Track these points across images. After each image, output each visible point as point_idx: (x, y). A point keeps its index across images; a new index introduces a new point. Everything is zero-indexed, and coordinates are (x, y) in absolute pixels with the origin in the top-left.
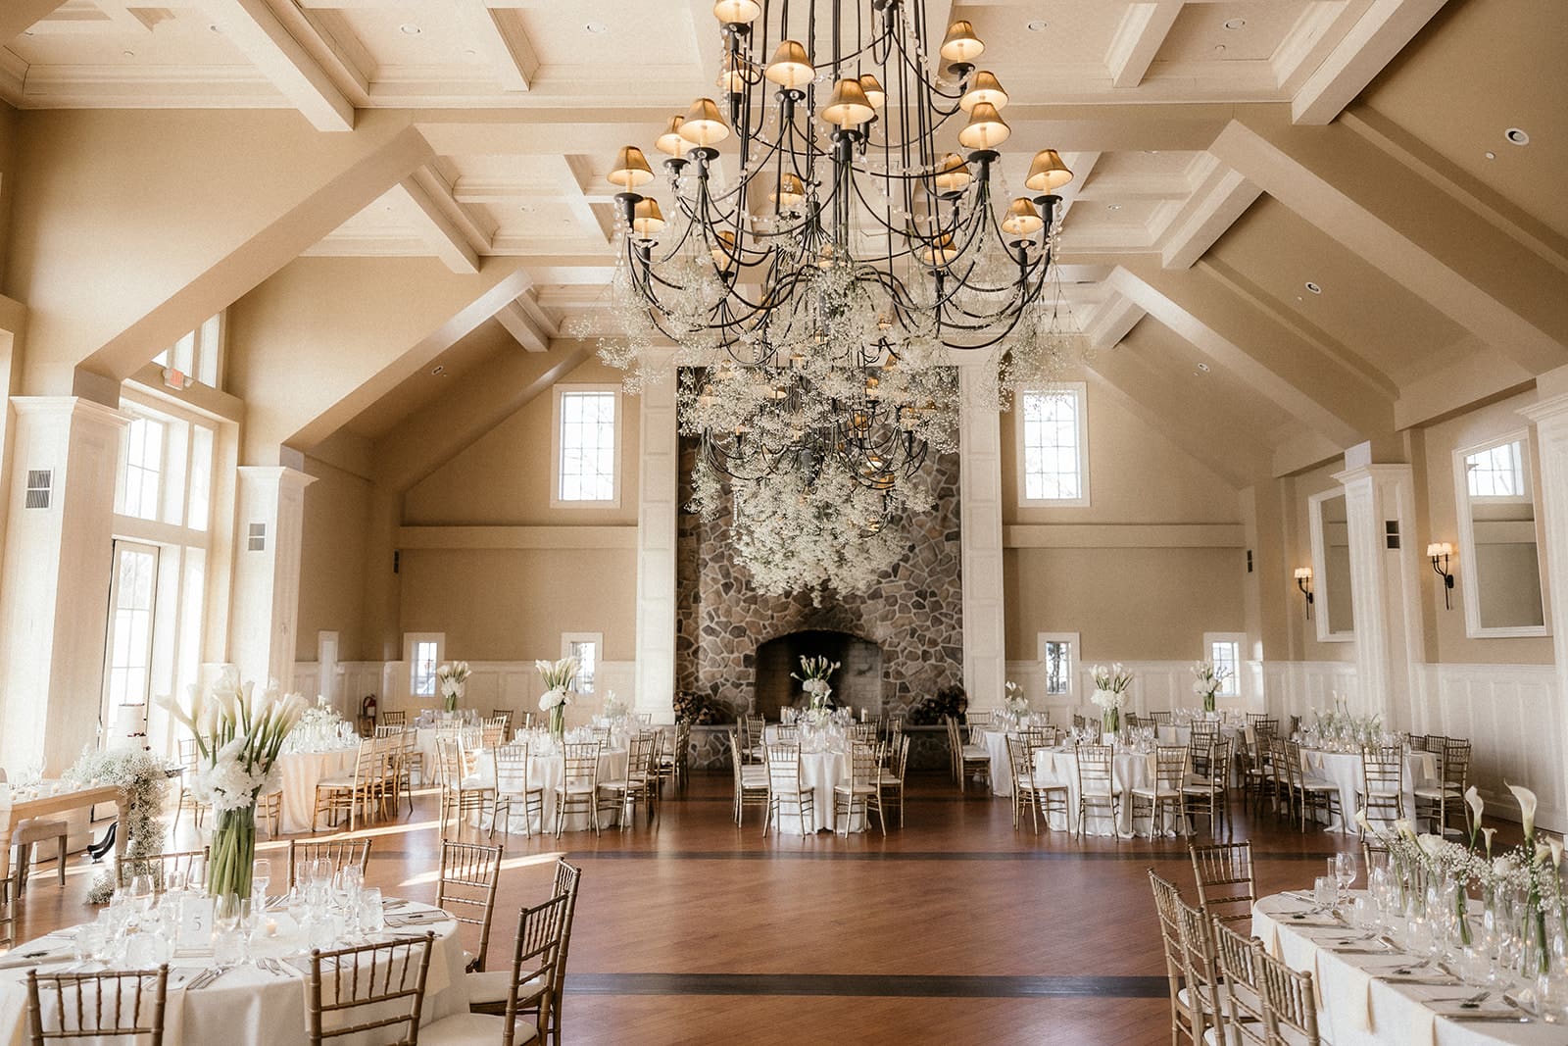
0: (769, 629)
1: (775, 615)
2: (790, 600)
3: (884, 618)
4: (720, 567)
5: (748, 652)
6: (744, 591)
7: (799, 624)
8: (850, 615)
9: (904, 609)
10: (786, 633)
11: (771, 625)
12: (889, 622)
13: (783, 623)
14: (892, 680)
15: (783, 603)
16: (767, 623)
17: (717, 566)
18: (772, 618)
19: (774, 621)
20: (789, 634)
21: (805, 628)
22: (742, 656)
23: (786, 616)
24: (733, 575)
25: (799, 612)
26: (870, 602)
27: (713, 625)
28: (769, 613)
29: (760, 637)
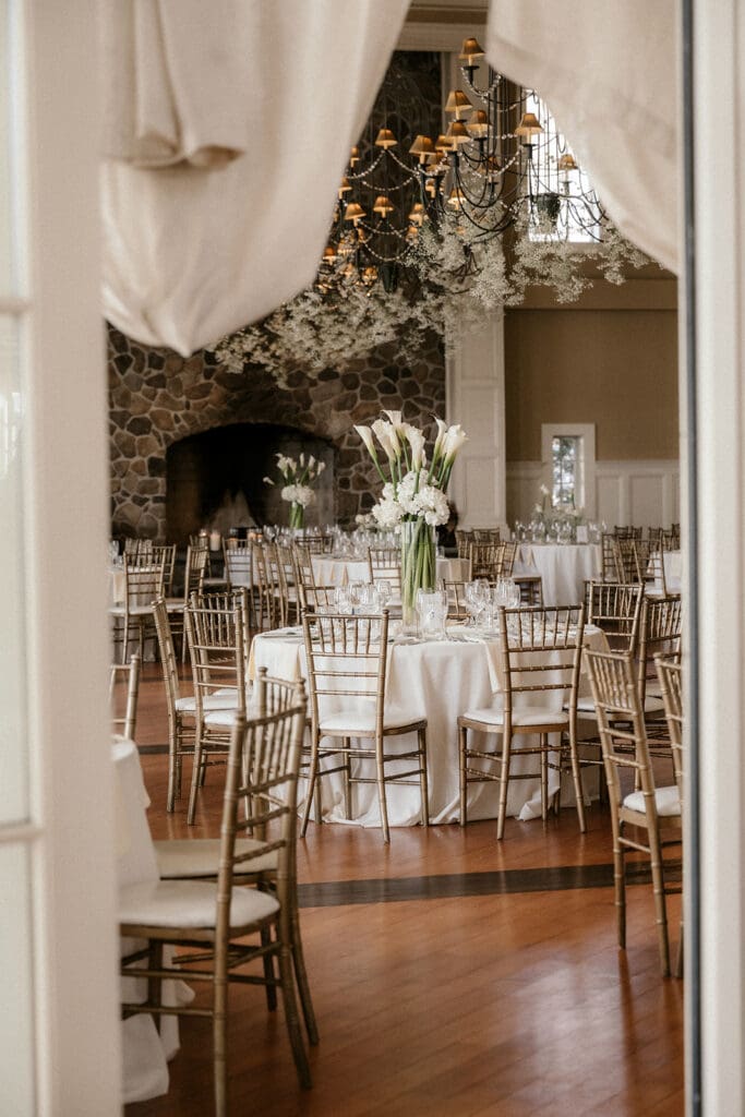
0: (183, 422)
1: (192, 402)
2: (212, 381)
3: (341, 406)
5: (154, 455)
6: (146, 369)
8: (295, 403)
9: (367, 394)
10: (206, 428)
11: (186, 417)
12: (347, 412)
13: (204, 413)
14: (352, 490)
15: (201, 385)
16: (180, 413)
18: (188, 406)
19: (191, 412)
20: (212, 430)
21: (233, 420)
22: (146, 460)
23: (207, 403)
25: (225, 398)
26: (321, 383)
28: (183, 399)
29: (171, 434)
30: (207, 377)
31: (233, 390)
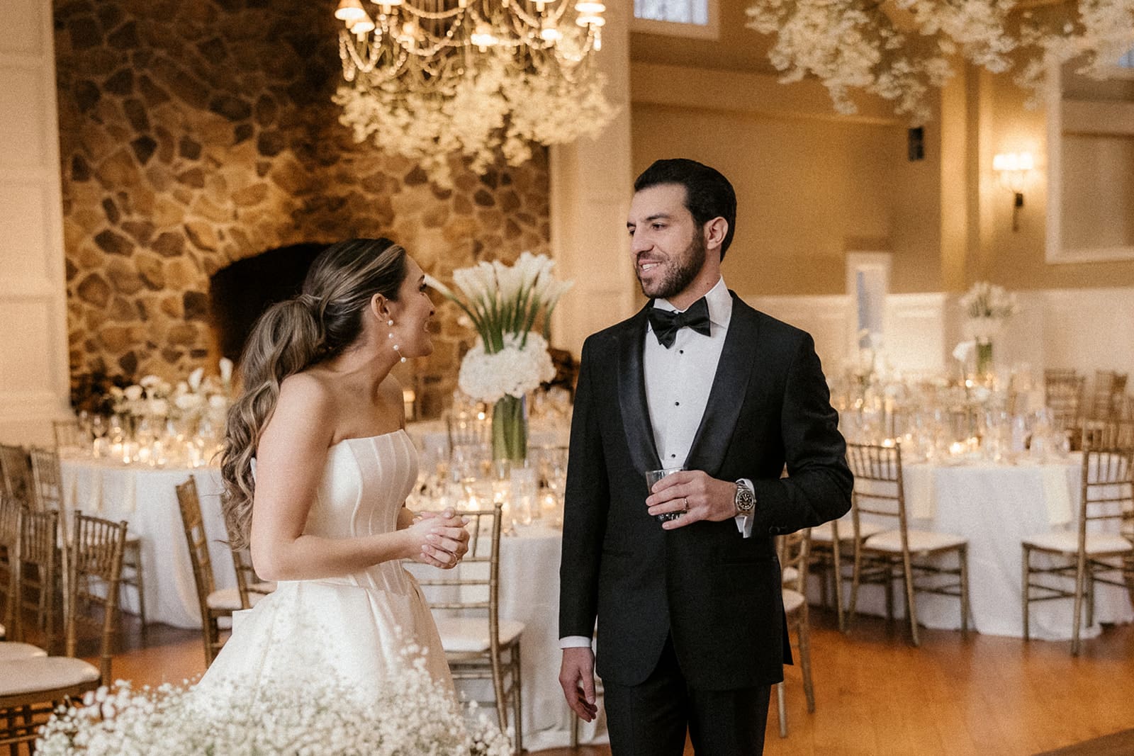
0: (229, 240)
1: (241, 211)
2: (267, 180)
3: (431, 222)
4: (128, 103)
5: (193, 287)
6: (177, 159)
7: (283, 232)
8: (374, 216)
9: (461, 207)
10: (262, 249)
11: (234, 231)
12: (438, 230)
13: (256, 228)
14: (444, 337)
15: (255, 187)
16: (225, 227)
17: (119, 101)
18: (236, 216)
19: (240, 226)
20: (271, 253)
21: (298, 238)
22: (179, 296)
23: (262, 212)
24: (154, 122)
25: (287, 206)
26: (407, 190)
27: (117, 230)
28: (229, 205)
29: (213, 257)
30: (261, 174)
31: (298, 193)
